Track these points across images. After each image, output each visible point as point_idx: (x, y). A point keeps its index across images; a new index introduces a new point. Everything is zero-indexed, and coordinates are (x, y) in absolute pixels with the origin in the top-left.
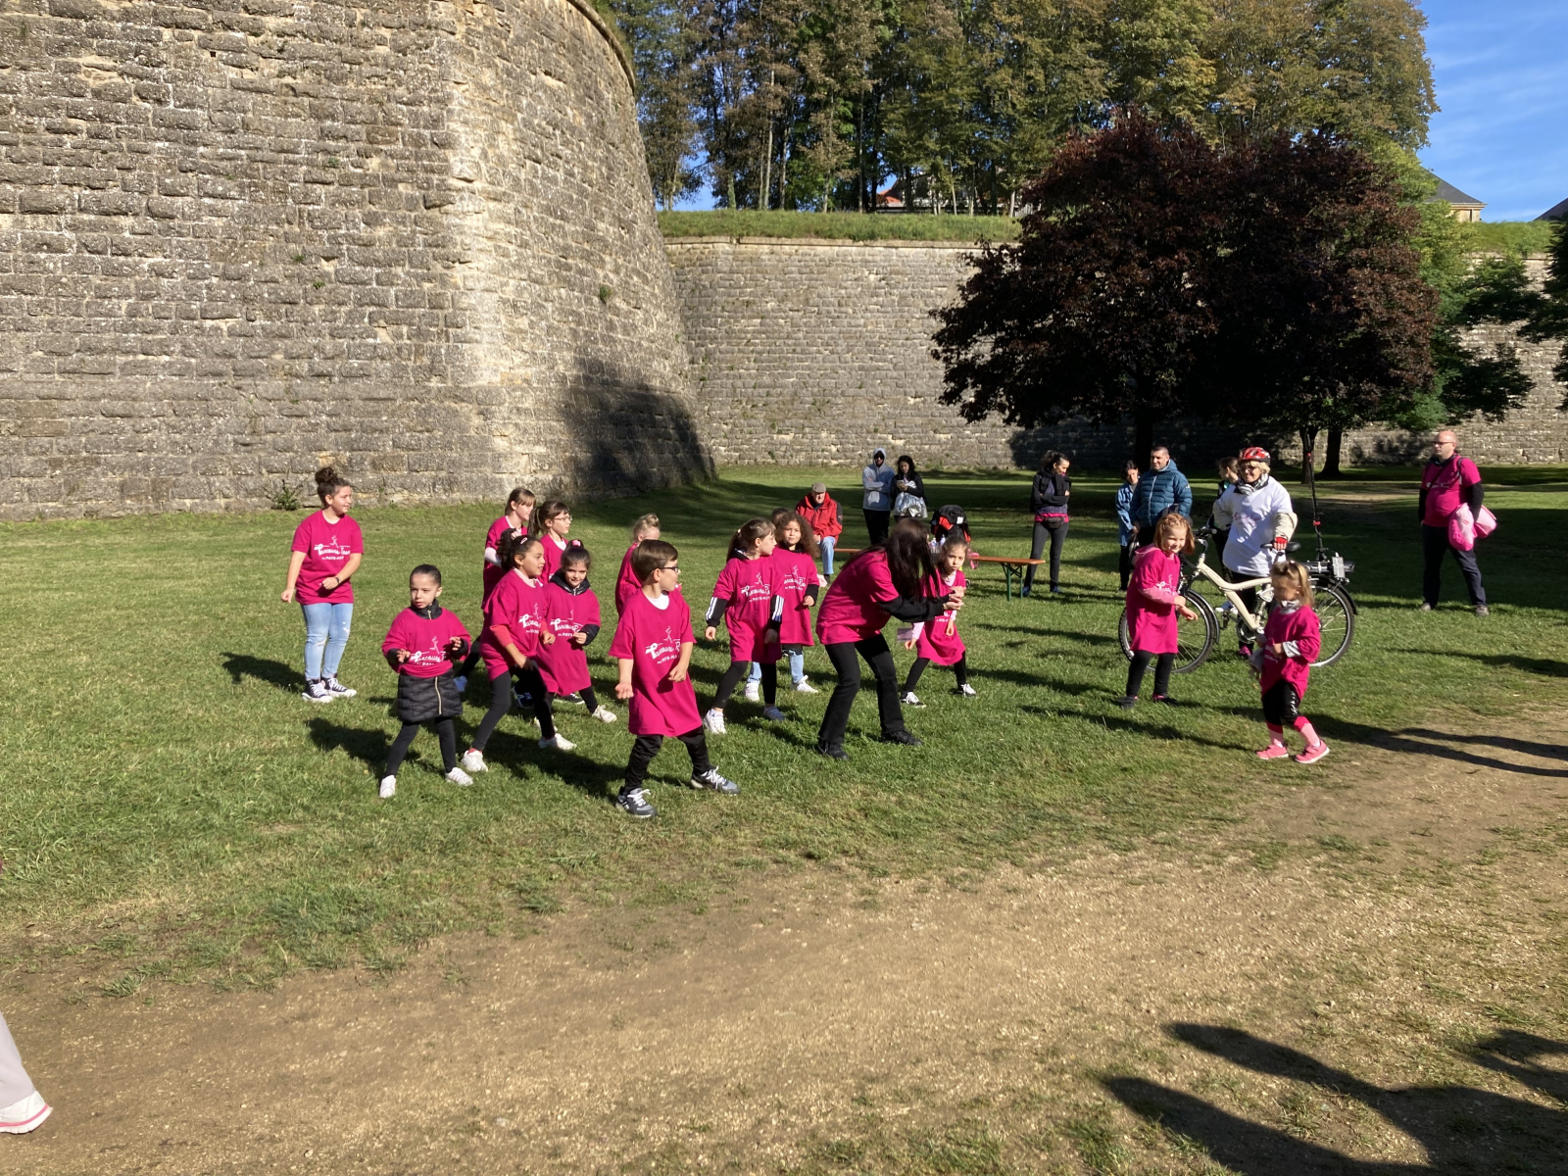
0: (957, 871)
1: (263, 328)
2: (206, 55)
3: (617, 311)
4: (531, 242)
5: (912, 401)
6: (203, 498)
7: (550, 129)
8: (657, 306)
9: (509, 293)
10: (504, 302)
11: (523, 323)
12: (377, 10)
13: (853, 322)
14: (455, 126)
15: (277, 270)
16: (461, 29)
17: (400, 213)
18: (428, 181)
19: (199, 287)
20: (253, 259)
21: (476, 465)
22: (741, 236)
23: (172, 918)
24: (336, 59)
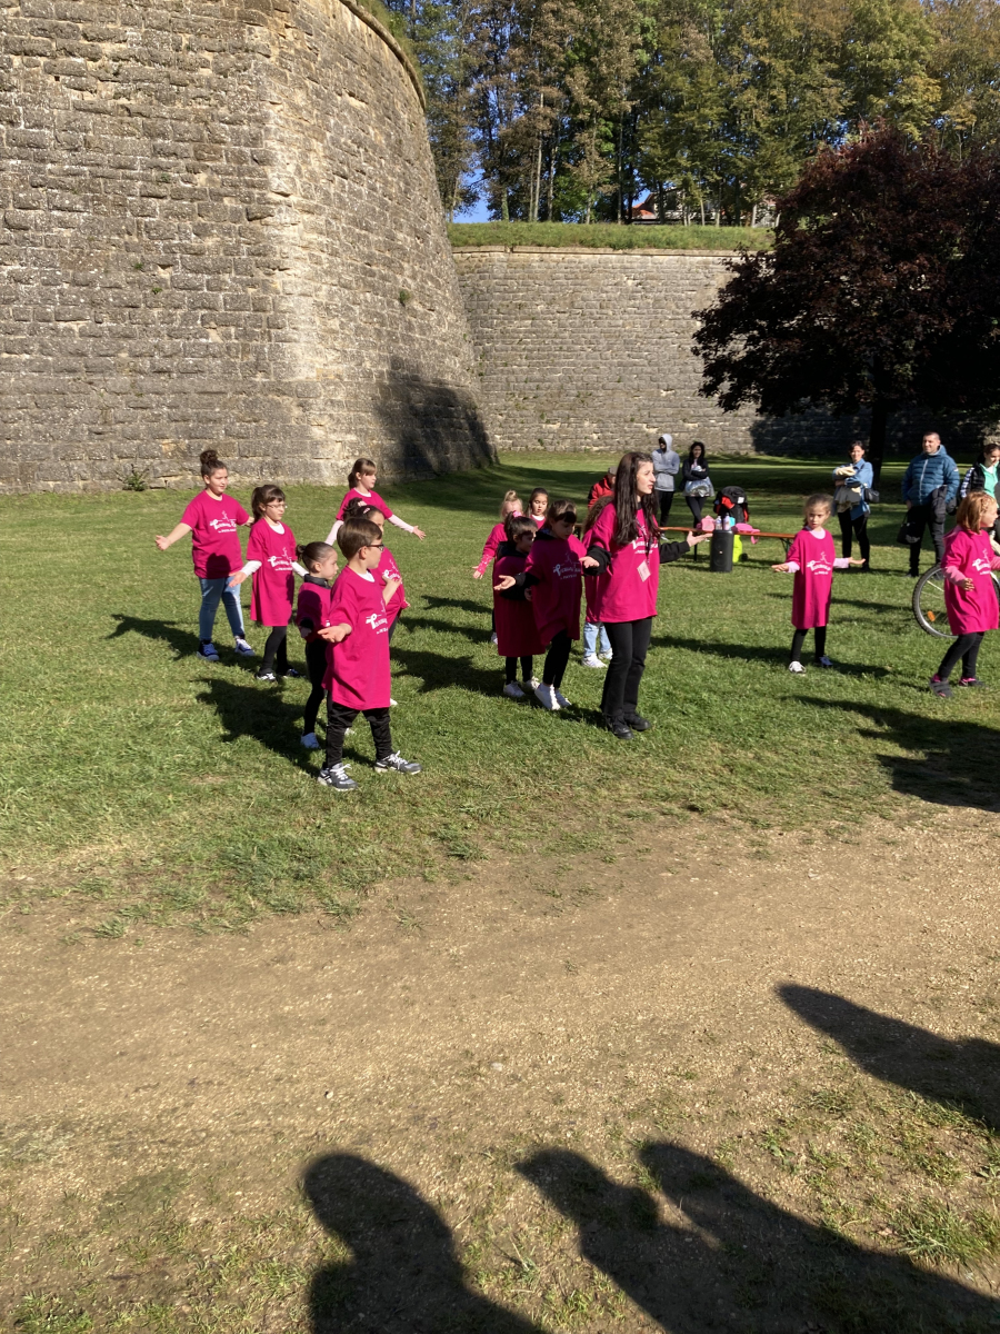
0: (835, 823)
1: (110, 329)
2: (51, 79)
3: (414, 313)
4: (340, 250)
5: (664, 393)
6: (63, 480)
7: (355, 147)
8: (448, 309)
9: (323, 297)
10: (318, 305)
11: (335, 324)
12: (200, 35)
13: (612, 322)
14: (273, 144)
15: (121, 277)
16: (275, 52)
17: (226, 225)
18: (250, 195)
19: (53, 292)
20: (98, 266)
21: (297, 451)
22: (514, 245)
23: (137, 863)
24: (165, 81)
